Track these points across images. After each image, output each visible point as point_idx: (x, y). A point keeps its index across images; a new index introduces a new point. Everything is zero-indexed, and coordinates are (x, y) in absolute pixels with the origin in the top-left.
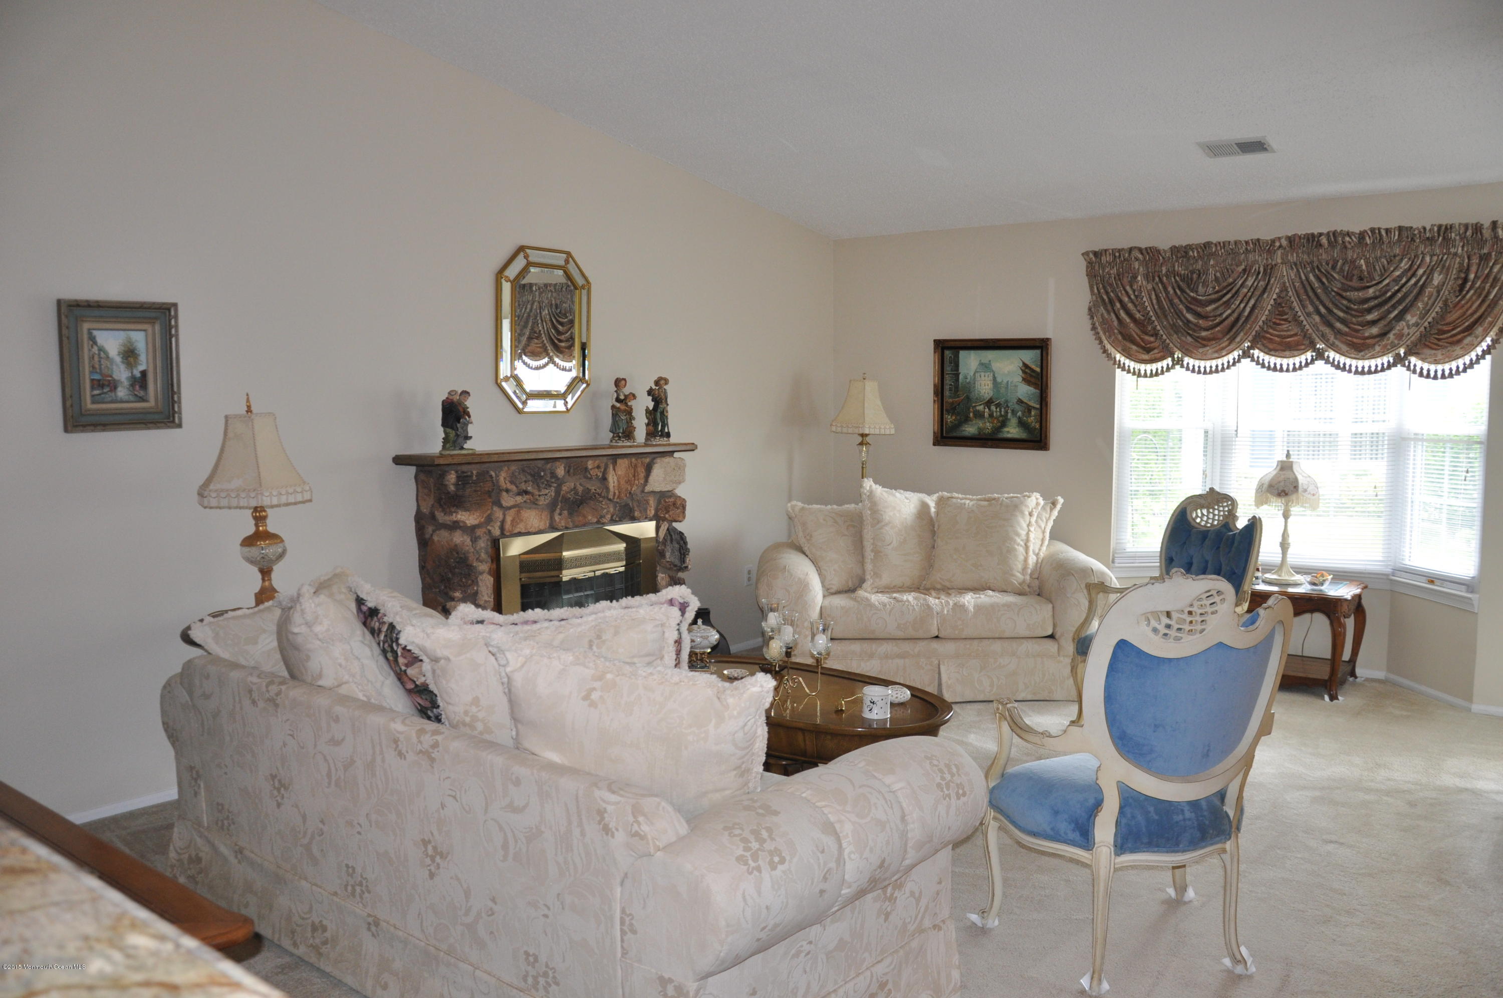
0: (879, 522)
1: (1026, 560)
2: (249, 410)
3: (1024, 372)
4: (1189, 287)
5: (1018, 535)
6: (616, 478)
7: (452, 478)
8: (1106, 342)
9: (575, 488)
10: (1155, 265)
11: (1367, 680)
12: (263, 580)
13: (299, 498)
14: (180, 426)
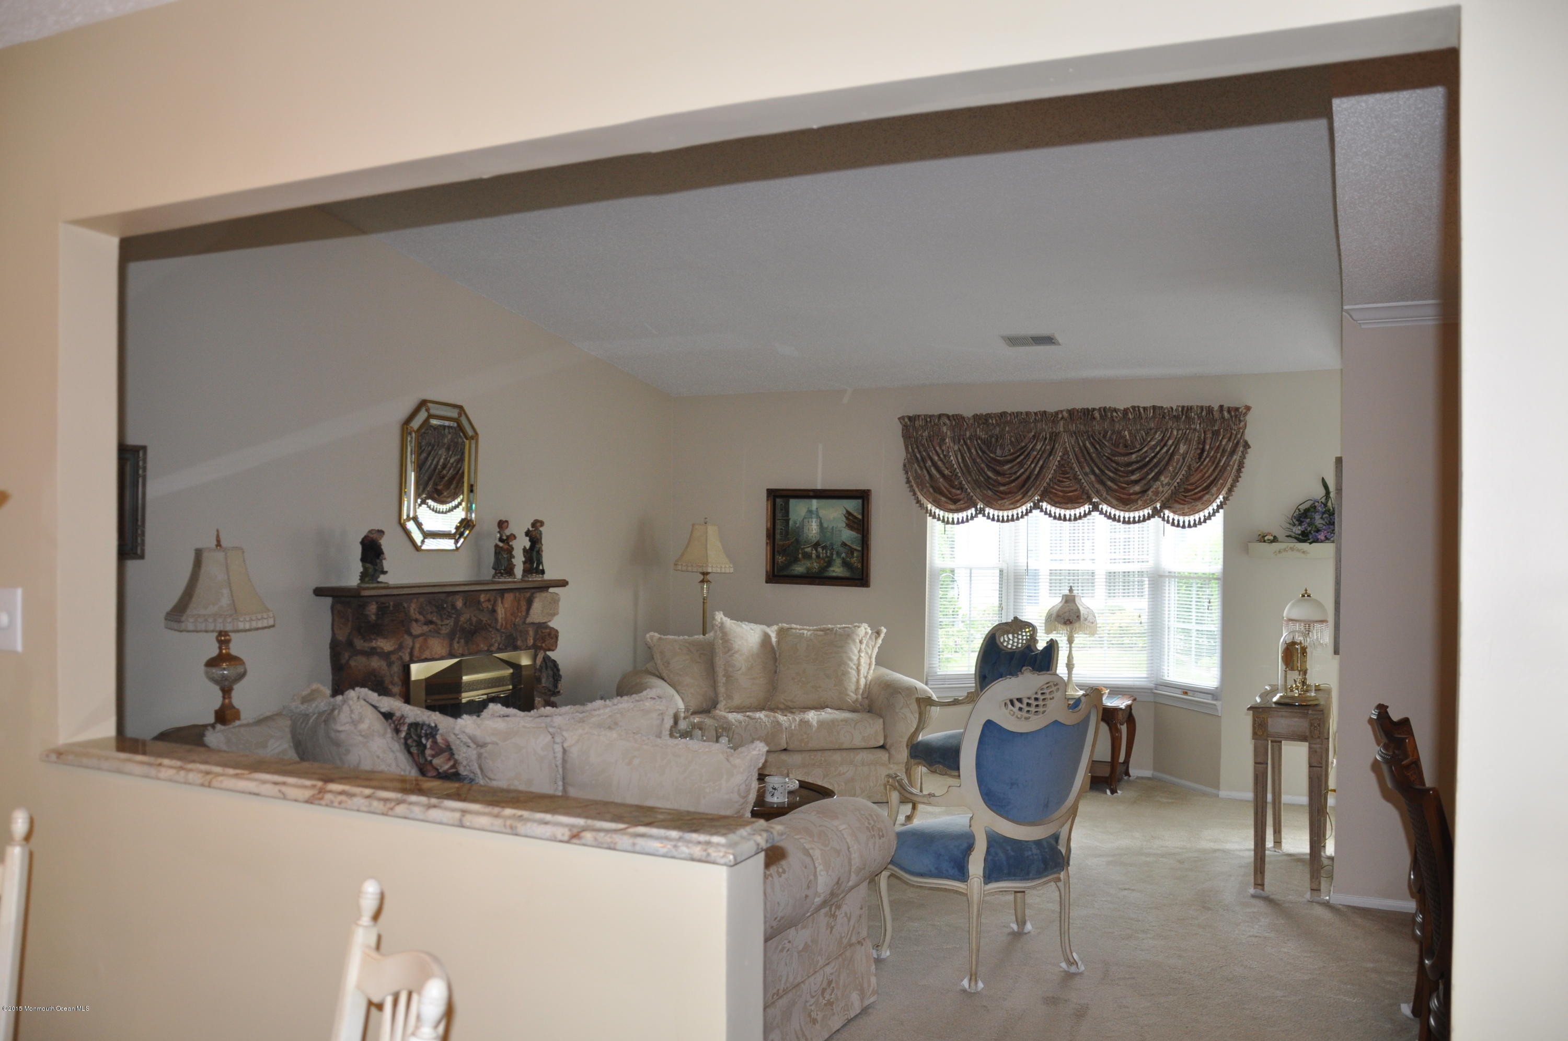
0: (729, 650)
1: (858, 681)
2: (219, 544)
3: (847, 518)
4: (989, 449)
5: (851, 660)
6: (503, 610)
7: (372, 608)
8: (919, 494)
9: (470, 619)
10: (960, 429)
11: (1138, 778)
12: (224, 698)
13: (265, 624)
14: (142, 557)
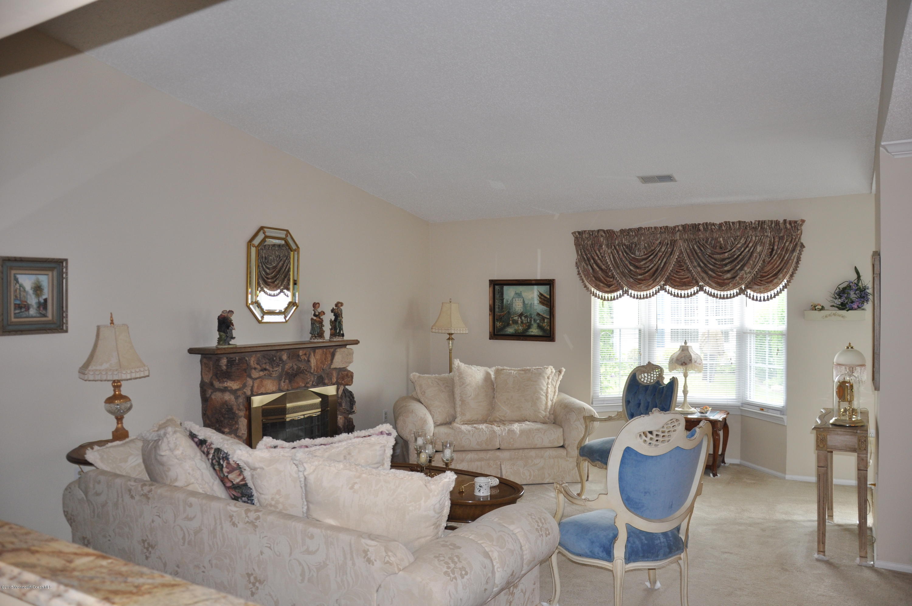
0: (463, 384)
1: (546, 404)
2: (112, 322)
3: (540, 298)
4: (630, 252)
5: (542, 390)
6: (315, 360)
7: (224, 362)
8: (586, 281)
9: (292, 366)
10: (612, 239)
11: (731, 464)
12: (118, 423)
13: (142, 375)
14: (66, 331)
